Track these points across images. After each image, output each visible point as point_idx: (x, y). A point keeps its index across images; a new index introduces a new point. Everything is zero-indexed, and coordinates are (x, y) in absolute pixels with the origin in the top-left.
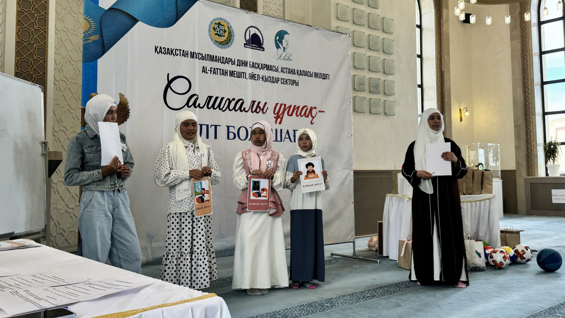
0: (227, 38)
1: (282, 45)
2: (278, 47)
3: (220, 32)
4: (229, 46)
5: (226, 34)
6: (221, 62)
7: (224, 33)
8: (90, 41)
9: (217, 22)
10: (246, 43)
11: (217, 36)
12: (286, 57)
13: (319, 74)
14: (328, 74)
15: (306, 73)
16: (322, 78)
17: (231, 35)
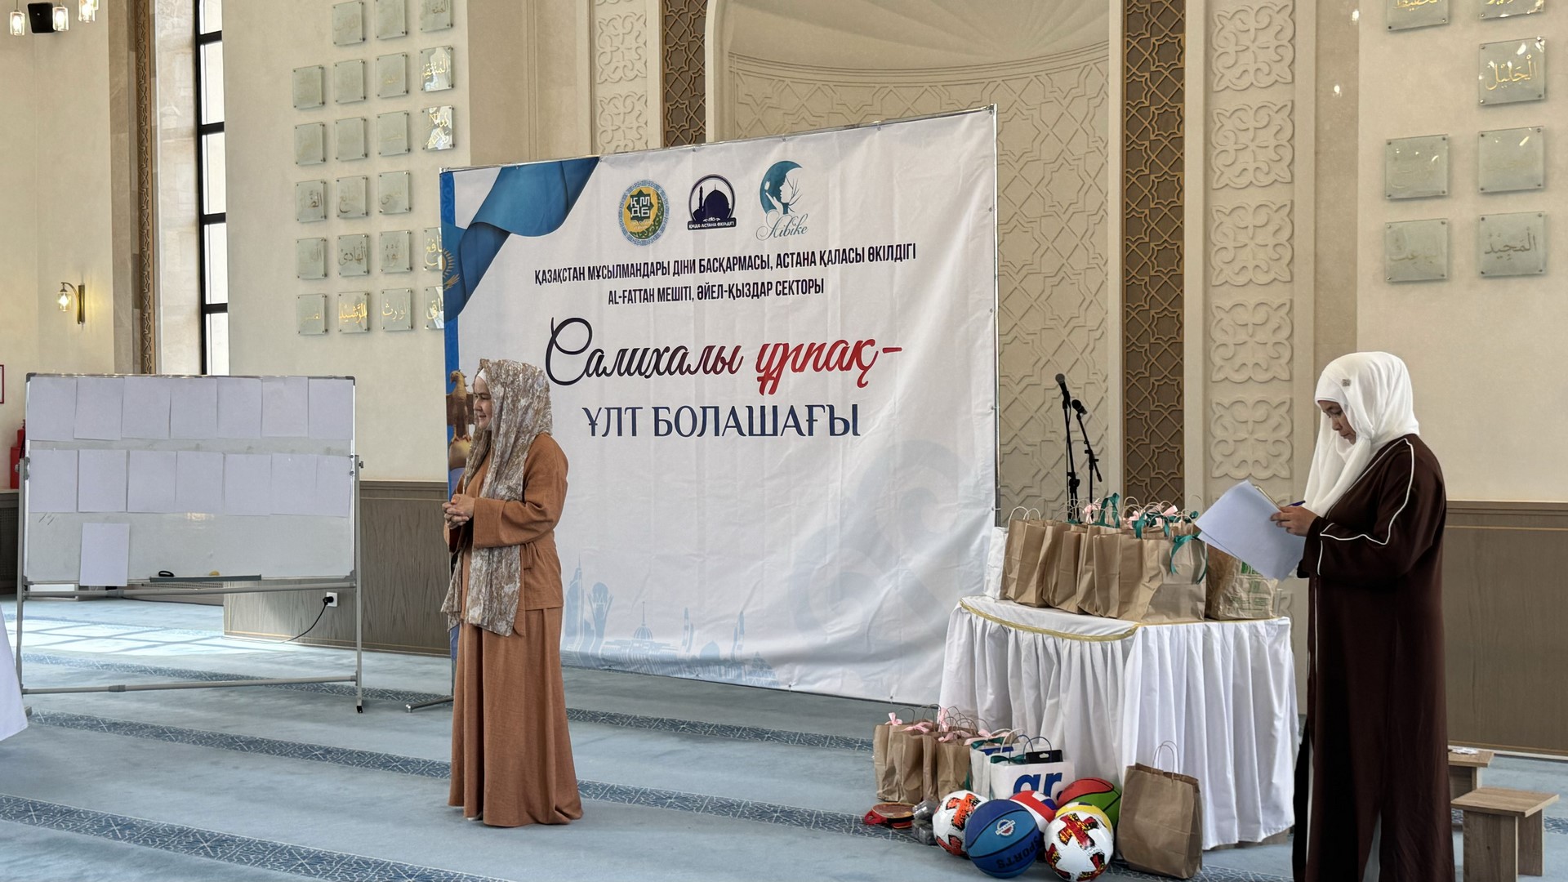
0: (654, 221)
1: (779, 199)
2: (768, 207)
3: (640, 213)
4: (657, 237)
5: (653, 213)
6: (642, 273)
7: (648, 211)
8: (449, 286)
9: (635, 191)
10: (691, 220)
11: (635, 222)
12: (791, 227)
13: (882, 249)
14: (911, 245)
15: (845, 256)
16: (894, 257)
17: (662, 210)
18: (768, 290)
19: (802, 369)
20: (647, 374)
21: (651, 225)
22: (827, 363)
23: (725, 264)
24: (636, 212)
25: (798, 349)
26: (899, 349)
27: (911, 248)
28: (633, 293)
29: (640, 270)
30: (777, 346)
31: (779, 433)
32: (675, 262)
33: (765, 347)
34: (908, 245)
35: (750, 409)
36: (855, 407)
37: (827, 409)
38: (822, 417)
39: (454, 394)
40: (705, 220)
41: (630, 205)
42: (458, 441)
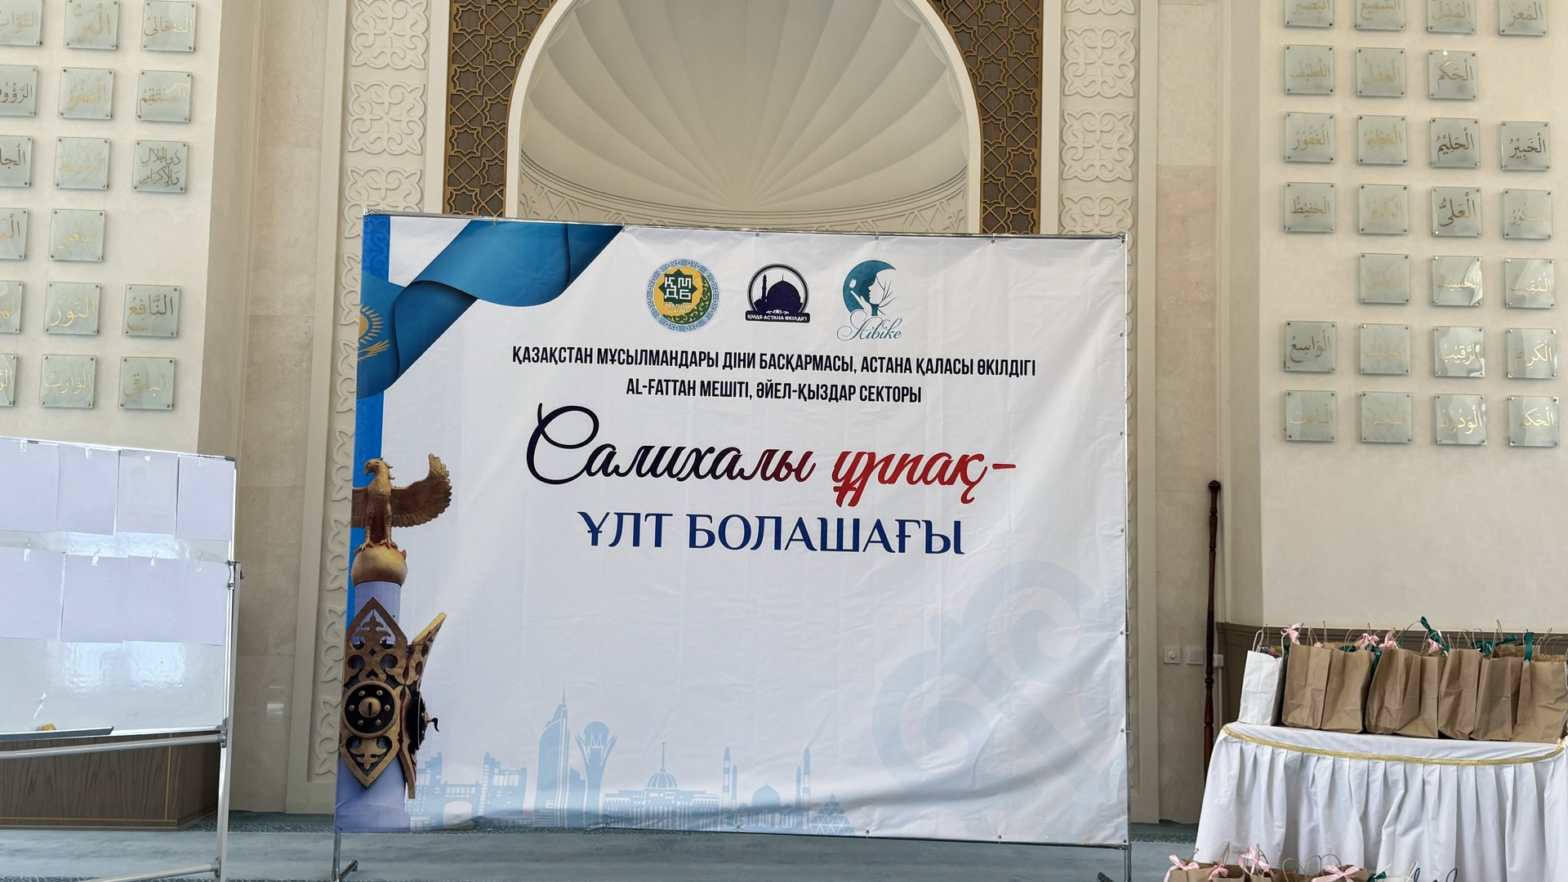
0: (697, 306)
1: (867, 299)
2: (852, 305)
3: (678, 294)
4: (702, 324)
5: (697, 296)
6: (679, 362)
7: (690, 294)
8: (369, 355)
9: (672, 270)
10: (750, 309)
11: (671, 304)
12: (880, 330)
13: (995, 363)
14: (1030, 361)
15: (947, 366)
16: (1009, 371)
17: (709, 296)
18: (850, 394)
19: (893, 480)
20: (681, 476)
21: (693, 310)
22: (924, 476)
23: (794, 362)
24: (671, 293)
25: (889, 459)
26: (1014, 466)
27: (1030, 365)
28: (664, 384)
29: (676, 358)
30: (859, 455)
31: (861, 547)
32: (726, 354)
33: (844, 455)
34: (1026, 361)
35: (824, 522)
36: (957, 525)
37: (923, 525)
38: (916, 535)
39: (370, 487)
40: (768, 312)
41: (664, 283)
42: (372, 547)
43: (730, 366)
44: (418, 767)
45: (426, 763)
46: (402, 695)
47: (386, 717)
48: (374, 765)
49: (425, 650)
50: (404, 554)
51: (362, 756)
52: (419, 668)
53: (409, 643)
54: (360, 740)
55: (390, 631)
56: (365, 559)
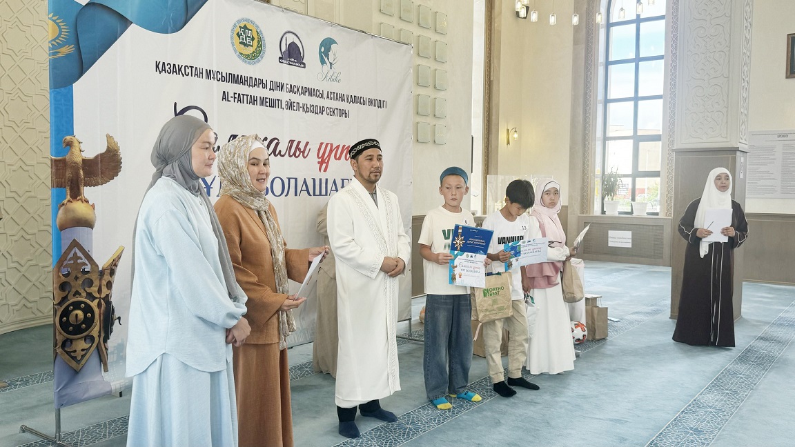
0: (256, 49)
1: (328, 60)
3: (246, 40)
4: (259, 61)
5: (255, 43)
6: (249, 84)
7: (251, 42)
8: (60, 55)
9: (242, 24)
10: (281, 56)
11: (242, 46)
12: (333, 77)
13: (374, 100)
14: (385, 101)
15: (358, 100)
16: (378, 105)
17: (261, 44)
18: (323, 111)
19: (339, 159)
21: (254, 52)
23: (300, 90)
24: (243, 39)
25: (338, 147)
27: (385, 103)
28: (242, 96)
29: (247, 81)
30: (327, 144)
31: (328, 194)
32: (271, 81)
33: (322, 144)
34: (383, 101)
35: (314, 180)
39: (67, 157)
40: (289, 59)
41: (238, 32)
42: (71, 202)
43: (273, 89)
44: (109, 351)
45: (114, 347)
46: (99, 305)
47: (89, 322)
48: (83, 356)
49: (112, 273)
50: (93, 206)
51: (75, 351)
52: (109, 285)
53: (100, 269)
54: (71, 341)
55: (87, 262)
56: (67, 211)
